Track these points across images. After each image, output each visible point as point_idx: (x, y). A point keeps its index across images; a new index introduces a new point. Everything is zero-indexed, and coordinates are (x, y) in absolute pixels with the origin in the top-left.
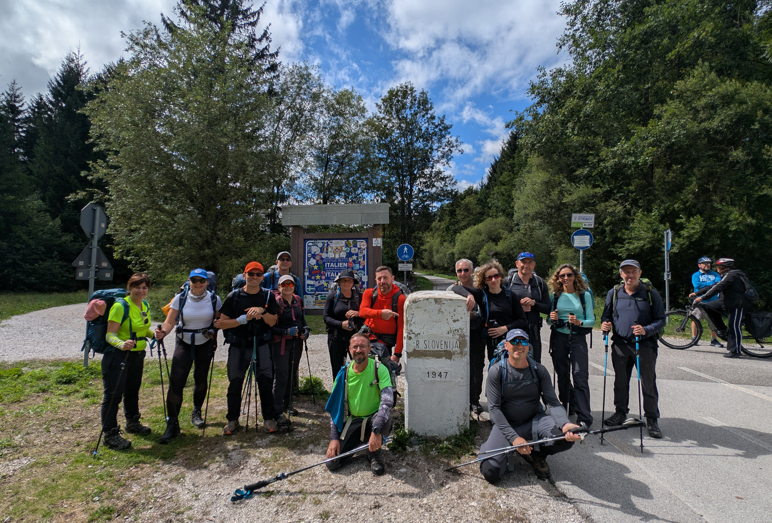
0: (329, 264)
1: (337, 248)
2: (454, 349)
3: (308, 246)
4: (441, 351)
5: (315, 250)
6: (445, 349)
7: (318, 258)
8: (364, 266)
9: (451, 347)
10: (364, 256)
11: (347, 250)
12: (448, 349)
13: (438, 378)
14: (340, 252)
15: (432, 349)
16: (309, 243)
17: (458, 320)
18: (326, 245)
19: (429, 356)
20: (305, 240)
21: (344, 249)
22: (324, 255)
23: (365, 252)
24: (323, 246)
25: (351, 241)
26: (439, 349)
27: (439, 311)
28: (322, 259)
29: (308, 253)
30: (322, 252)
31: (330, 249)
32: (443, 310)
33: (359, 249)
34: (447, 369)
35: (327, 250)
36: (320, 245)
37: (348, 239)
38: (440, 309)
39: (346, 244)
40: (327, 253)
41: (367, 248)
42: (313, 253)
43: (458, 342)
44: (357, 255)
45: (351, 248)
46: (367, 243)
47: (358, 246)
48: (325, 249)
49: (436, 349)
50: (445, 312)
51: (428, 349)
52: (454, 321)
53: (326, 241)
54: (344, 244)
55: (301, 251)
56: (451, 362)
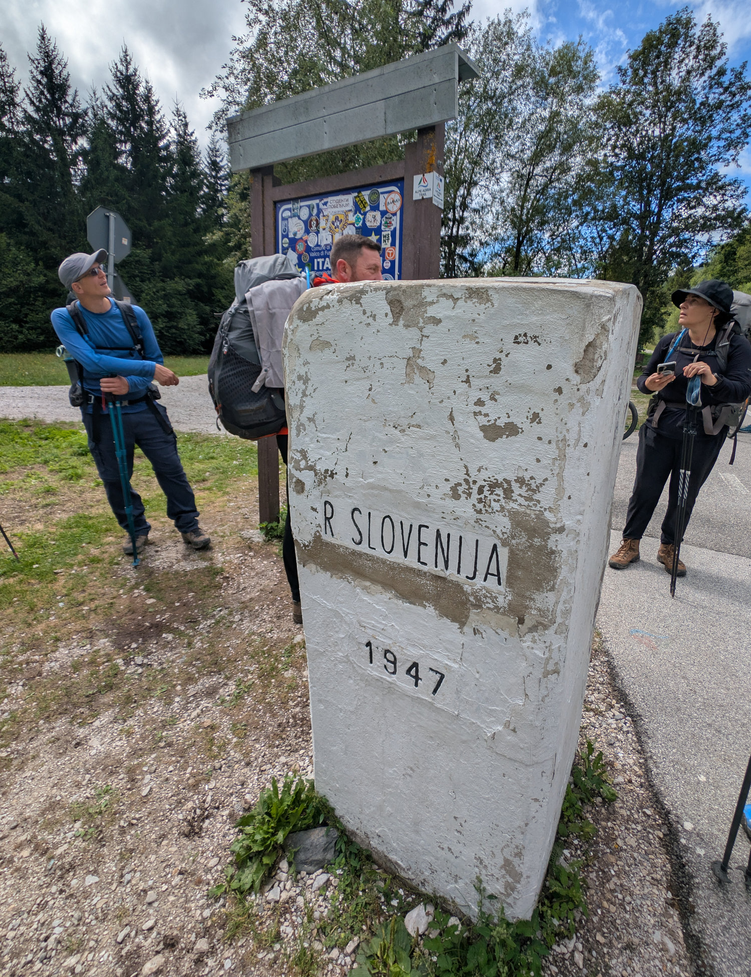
0: (321, 260)
1: (337, 218)
2: (479, 582)
3: (283, 219)
4: (419, 573)
5: (295, 227)
6: (440, 570)
7: (300, 247)
8: (393, 262)
9: (467, 570)
10: (393, 233)
11: (358, 219)
12: (451, 573)
13: (403, 681)
14: (344, 228)
15: (379, 553)
16: (284, 211)
17: (512, 430)
18: (315, 212)
19: (374, 581)
20: (275, 203)
21: (352, 218)
22: (312, 240)
23: (396, 222)
24: (311, 215)
25: (366, 194)
26: (411, 561)
27: (413, 363)
28: (308, 249)
29: (283, 237)
30: (307, 232)
31: (322, 224)
32: (430, 359)
33: (383, 213)
34: (443, 660)
35: (318, 224)
36: (304, 214)
37: (359, 189)
38: (417, 352)
39: (355, 204)
40: (318, 232)
41: (402, 209)
42: (291, 236)
43: (504, 553)
44: (378, 231)
45: (365, 214)
46: (402, 194)
47: (382, 208)
48: (314, 223)
49: (397, 557)
50: (439, 370)
51: (363, 548)
52: (492, 432)
53: (314, 202)
54: (351, 206)
55: (270, 233)
56: (462, 639)
